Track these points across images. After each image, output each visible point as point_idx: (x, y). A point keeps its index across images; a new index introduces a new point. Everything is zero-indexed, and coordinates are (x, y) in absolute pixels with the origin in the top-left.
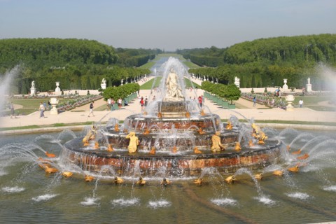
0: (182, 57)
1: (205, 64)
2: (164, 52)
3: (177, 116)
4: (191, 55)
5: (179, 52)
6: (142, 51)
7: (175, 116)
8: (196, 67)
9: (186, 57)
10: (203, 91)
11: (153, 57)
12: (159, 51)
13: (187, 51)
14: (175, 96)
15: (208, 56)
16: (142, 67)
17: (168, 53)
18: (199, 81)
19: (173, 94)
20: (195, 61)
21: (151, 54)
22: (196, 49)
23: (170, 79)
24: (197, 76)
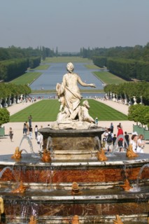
0: (91, 62)
1: (135, 76)
2: (57, 55)
3: (80, 157)
4: (109, 59)
5: (85, 54)
6: (16, 52)
7: (76, 158)
8: (119, 81)
9: (99, 63)
10: (133, 122)
11: (36, 64)
12: (47, 53)
13: (101, 51)
14: (77, 118)
15: (141, 61)
16: (15, 82)
17: (65, 55)
18: (122, 107)
19: (73, 115)
20: (115, 69)
21: (32, 58)
22: (119, 49)
23: (67, 85)
24: (121, 96)
